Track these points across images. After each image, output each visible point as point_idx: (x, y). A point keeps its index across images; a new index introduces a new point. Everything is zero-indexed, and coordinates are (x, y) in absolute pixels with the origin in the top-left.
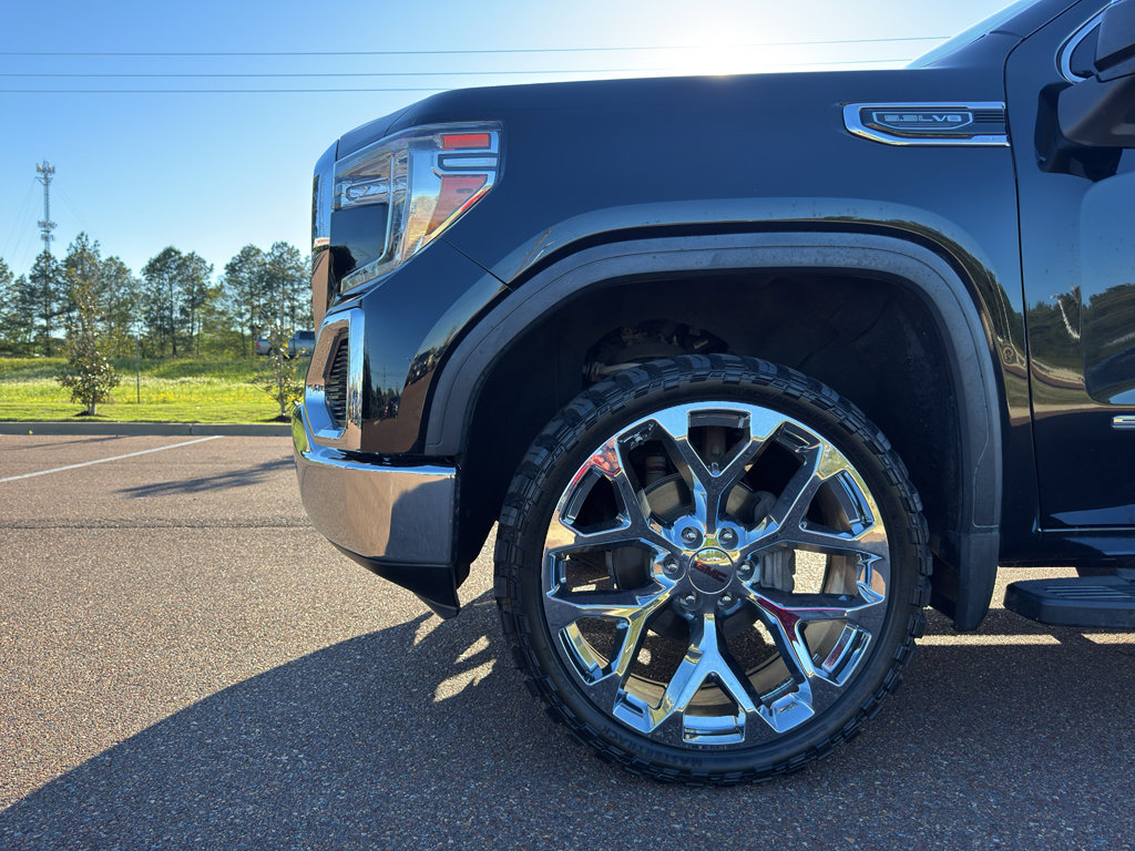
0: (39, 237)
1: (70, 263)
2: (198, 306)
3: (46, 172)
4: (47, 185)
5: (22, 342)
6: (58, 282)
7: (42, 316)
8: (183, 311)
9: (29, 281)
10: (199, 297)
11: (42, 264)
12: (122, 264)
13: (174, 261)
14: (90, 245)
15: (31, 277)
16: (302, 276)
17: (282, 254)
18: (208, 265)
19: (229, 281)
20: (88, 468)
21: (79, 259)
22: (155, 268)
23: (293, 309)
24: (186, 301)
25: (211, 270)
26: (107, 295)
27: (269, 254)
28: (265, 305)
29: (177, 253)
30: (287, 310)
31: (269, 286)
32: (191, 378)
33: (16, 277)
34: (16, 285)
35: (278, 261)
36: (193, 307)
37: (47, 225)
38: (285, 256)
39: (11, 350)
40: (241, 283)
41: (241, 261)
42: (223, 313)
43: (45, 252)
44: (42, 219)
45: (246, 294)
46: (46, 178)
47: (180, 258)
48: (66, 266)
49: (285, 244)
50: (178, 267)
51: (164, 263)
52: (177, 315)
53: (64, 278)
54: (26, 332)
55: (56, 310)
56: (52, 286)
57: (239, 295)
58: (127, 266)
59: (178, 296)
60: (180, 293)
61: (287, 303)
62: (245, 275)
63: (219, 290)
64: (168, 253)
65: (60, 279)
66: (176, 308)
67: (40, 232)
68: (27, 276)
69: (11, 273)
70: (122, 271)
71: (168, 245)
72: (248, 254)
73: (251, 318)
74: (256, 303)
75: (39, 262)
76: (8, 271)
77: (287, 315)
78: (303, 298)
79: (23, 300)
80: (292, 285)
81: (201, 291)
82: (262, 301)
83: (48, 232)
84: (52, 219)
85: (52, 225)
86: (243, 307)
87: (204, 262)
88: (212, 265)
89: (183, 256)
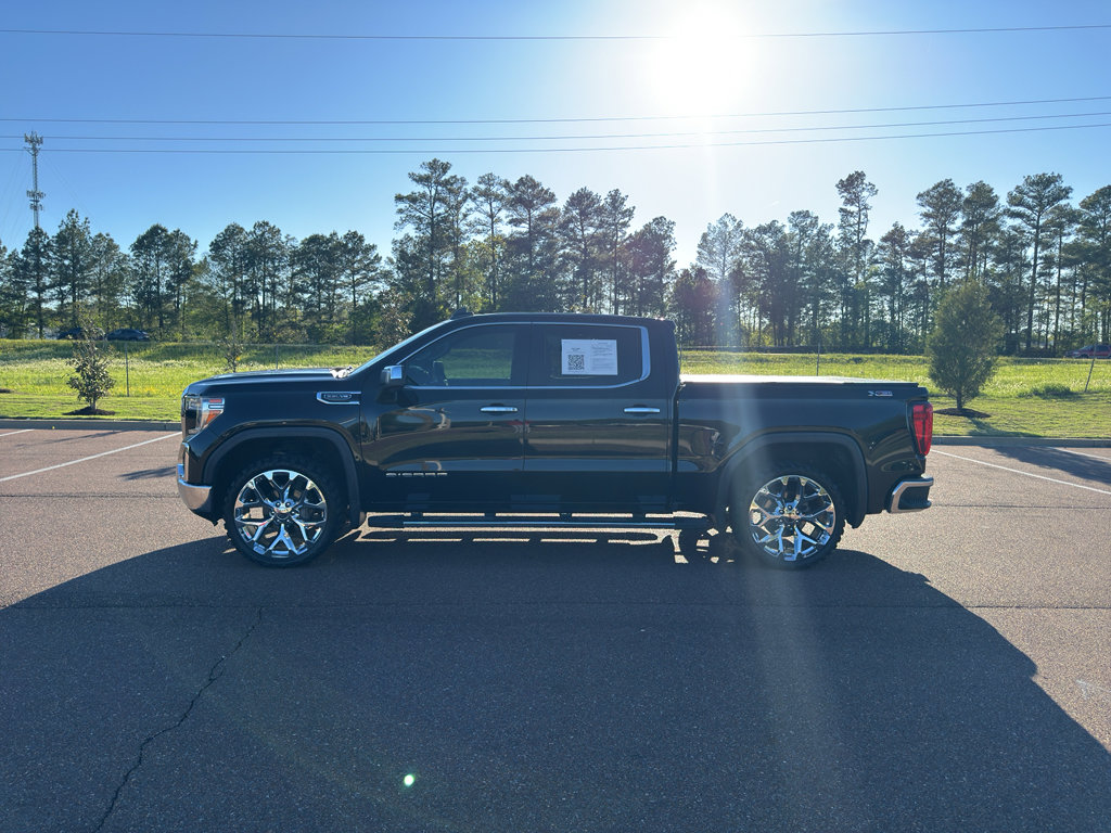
0: (29, 207)
1: (62, 239)
2: (183, 281)
3: (34, 142)
4: (35, 155)
5: (16, 314)
6: (49, 257)
7: (34, 289)
8: (169, 286)
9: (21, 256)
10: (185, 272)
11: (34, 240)
12: (111, 240)
13: (161, 238)
14: (81, 222)
15: (23, 252)
16: (283, 255)
17: (264, 233)
18: (192, 242)
19: (213, 258)
20: (99, 459)
21: (69, 236)
22: (142, 245)
23: (273, 285)
24: (172, 276)
25: (195, 246)
26: (97, 270)
27: (251, 233)
28: (247, 281)
29: (164, 230)
30: (268, 286)
31: (251, 264)
32: (173, 361)
33: (9, 252)
34: (10, 259)
35: (260, 240)
36: (179, 283)
37: (35, 196)
38: (266, 235)
40: (224, 260)
41: (225, 239)
42: (207, 288)
43: (35, 228)
44: (31, 189)
45: (229, 270)
46: (34, 149)
47: (167, 236)
48: (57, 242)
49: (267, 224)
50: (165, 244)
51: (152, 241)
52: (163, 290)
53: (55, 254)
54: (19, 304)
55: (48, 284)
56: (44, 261)
57: (222, 271)
58: (116, 242)
59: (164, 272)
60: (166, 268)
61: (268, 280)
62: (228, 252)
63: (203, 266)
64: (155, 231)
65: (51, 254)
66: (163, 283)
67: (29, 201)
68: (20, 251)
69: (4, 248)
70: (111, 247)
71: (155, 224)
72: (232, 232)
73: (234, 293)
74: (239, 279)
75: (31, 237)
77: (267, 290)
78: (284, 275)
79: (16, 274)
80: (273, 263)
81: (187, 266)
82: (245, 278)
83: (37, 201)
84: (40, 189)
85: (41, 195)
86: (226, 283)
87: (189, 239)
88: (196, 242)
89: (169, 233)
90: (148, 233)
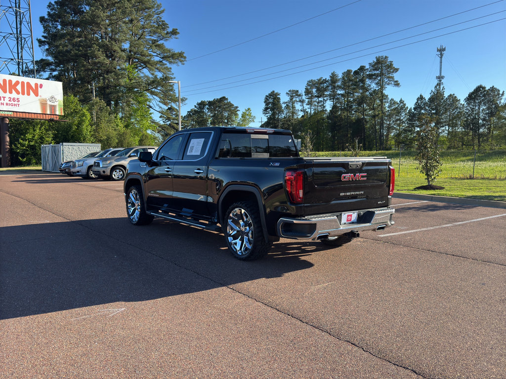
1: (432, 100)
3: (441, 51)
5: (409, 139)
7: (418, 126)
8: (485, 120)
9: (413, 111)
12: (456, 97)
13: (481, 93)
14: (441, 89)
15: (414, 109)
18: (501, 93)
21: (435, 97)
22: (471, 97)
24: (486, 114)
25: (503, 94)
26: (448, 114)
29: (484, 88)
33: (409, 109)
34: (408, 113)
37: (440, 78)
39: (404, 143)
43: (421, 96)
46: (441, 54)
47: (485, 91)
48: (429, 101)
50: (484, 96)
51: (476, 94)
52: (481, 122)
53: (429, 108)
54: (411, 134)
56: (423, 112)
58: (458, 98)
59: (482, 112)
60: (484, 109)
64: (479, 89)
65: (427, 108)
66: (482, 118)
70: (455, 101)
71: (479, 85)
75: (418, 101)
76: (406, 107)
79: (410, 120)
81: (497, 107)
83: (441, 81)
85: (443, 77)
87: (499, 91)
88: (504, 92)
89: (487, 89)
90: (474, 90)
